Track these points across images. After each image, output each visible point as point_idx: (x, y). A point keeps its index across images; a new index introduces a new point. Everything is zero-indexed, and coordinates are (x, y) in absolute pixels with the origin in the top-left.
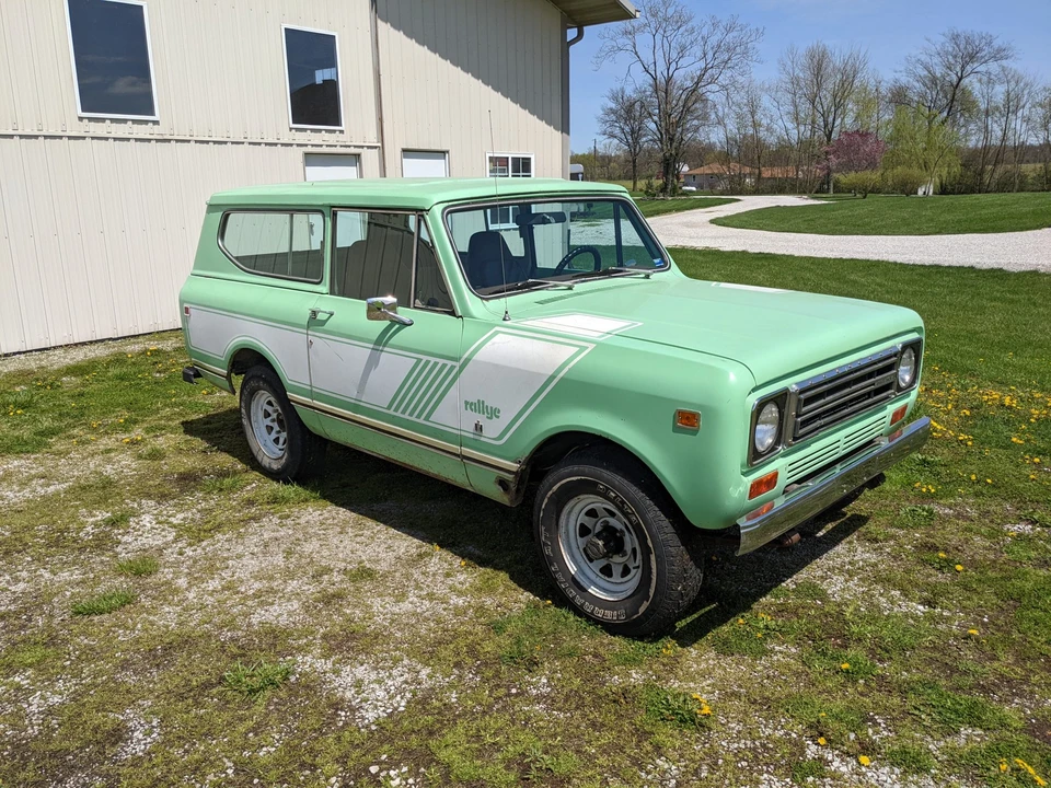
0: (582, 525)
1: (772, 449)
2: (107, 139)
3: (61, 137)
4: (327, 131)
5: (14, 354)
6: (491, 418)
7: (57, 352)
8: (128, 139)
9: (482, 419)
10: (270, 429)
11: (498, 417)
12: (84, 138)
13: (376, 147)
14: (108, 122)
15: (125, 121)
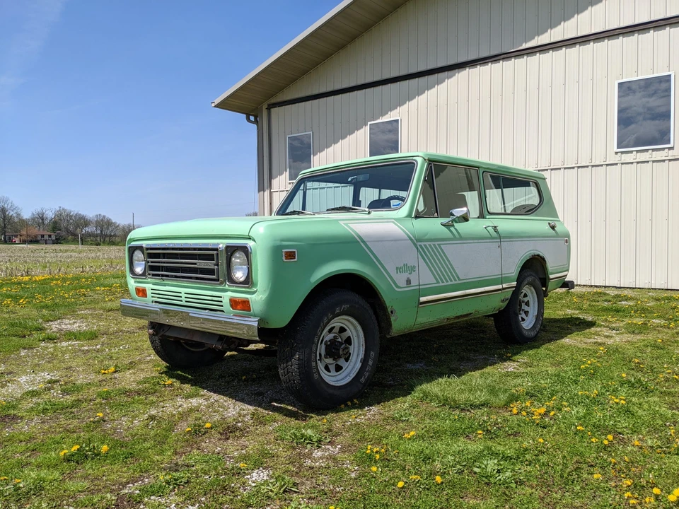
2: (632, 163)
3: (602, 165)
12: (616, 164)
14: (634, 153)
15: (647, 150)
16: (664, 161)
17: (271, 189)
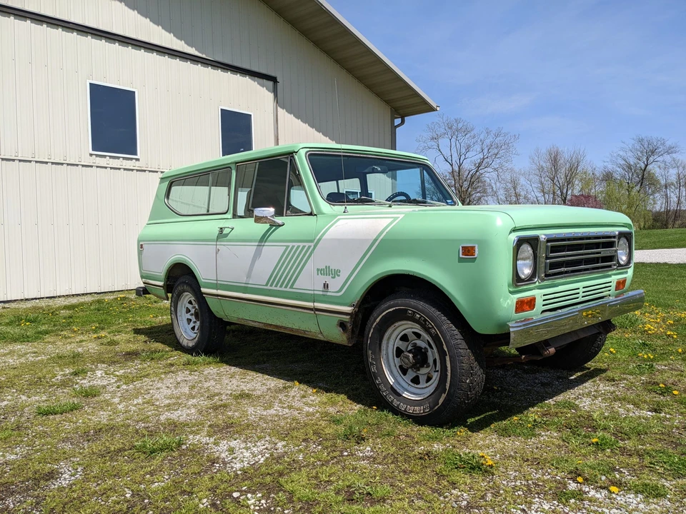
0: (398, 348)
1: (531, 278)
2: (106, 168)
3: (77, 165)
5: (33, 299)
6: (334, 277)
7: (60, 299)
8: (119, 169)
9: (328, 279)
10: (189, 321)
11: (339, 276)
12: (92, 166)
14: (108, 158)
15: (118, 158)
16: (132, 170)
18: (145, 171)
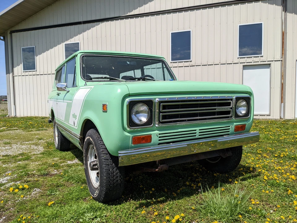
2: (177, 67)
4: (254, 57)
8: (183, 67)
13: (280, 61)
14: (178, 63)
15: (182, 62)
16: (188, 66)
17: (13, 74)
18: (194, 66)
